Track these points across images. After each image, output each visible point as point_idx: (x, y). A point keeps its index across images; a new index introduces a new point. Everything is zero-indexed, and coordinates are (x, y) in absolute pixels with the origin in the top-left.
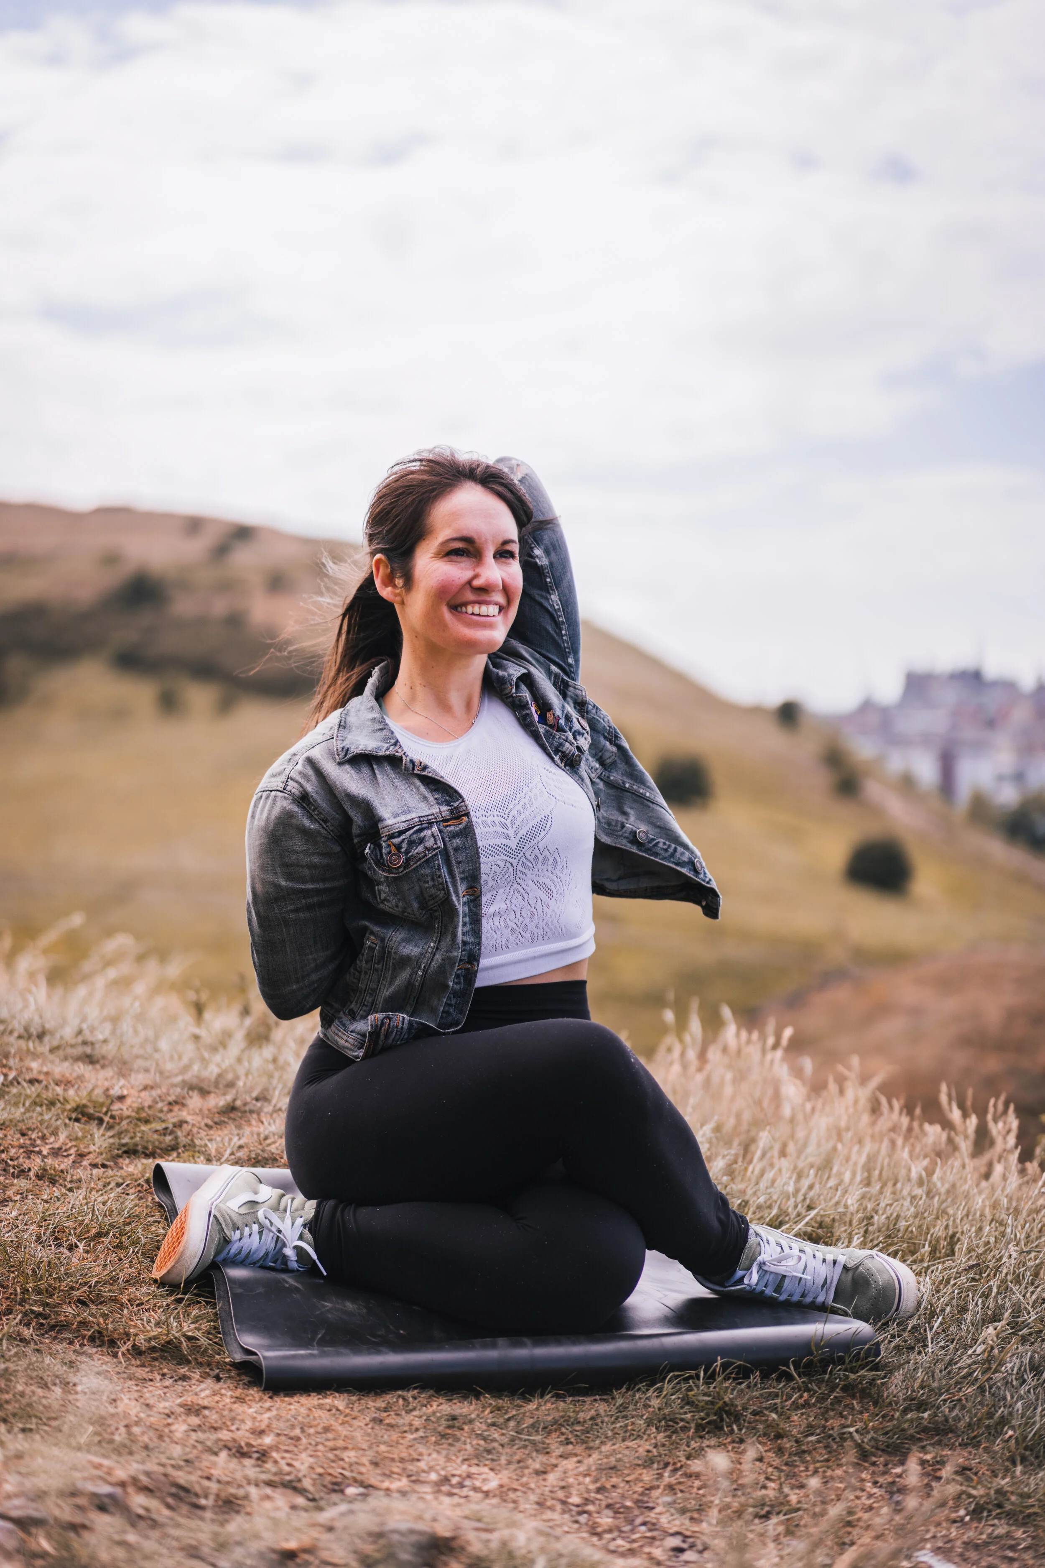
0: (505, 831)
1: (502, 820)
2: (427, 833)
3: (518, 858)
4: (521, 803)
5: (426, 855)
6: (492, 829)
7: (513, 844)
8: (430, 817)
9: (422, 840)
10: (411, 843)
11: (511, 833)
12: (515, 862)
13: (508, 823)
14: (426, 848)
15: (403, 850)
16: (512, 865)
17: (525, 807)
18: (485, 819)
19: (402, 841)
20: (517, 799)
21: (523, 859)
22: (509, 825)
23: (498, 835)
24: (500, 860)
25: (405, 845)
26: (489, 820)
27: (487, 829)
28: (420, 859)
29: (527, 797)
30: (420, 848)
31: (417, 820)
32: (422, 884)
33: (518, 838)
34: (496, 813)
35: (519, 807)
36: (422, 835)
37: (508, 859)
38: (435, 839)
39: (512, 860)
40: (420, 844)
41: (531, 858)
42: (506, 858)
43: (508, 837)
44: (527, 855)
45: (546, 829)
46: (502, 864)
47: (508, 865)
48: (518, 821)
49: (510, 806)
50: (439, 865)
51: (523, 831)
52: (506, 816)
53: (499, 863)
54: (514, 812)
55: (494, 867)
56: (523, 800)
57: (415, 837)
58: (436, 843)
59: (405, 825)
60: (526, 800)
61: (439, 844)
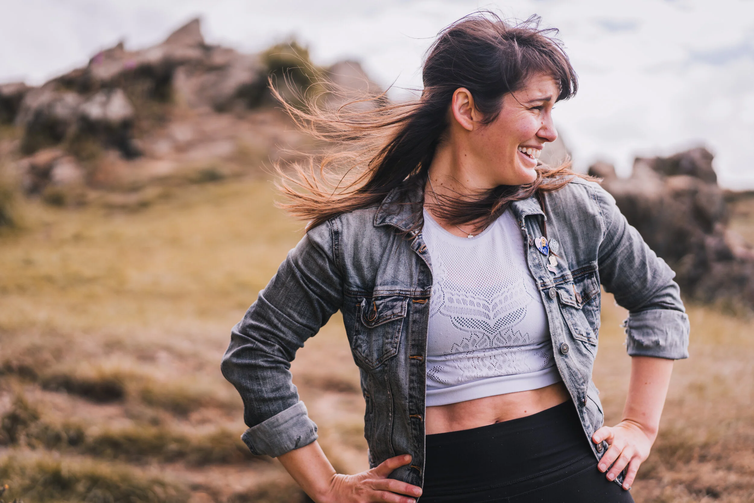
0: (487, 312)
1: (486, 304)
2: (399, 303)
3: (494, 334)
4: (504, 295)
5: (390, 318)
6: (476, 308)
7: (492, 323)
8: (407, 293)
9: (393, 307)
10: (386, 307)
11: (491, 315)
12: (491, 337)
13: (490, 307)
14: (393, 313)
15: (379, 310)
16: (489, 338)
17: (506, 298)
18: (472, 299)
19: (381, 304)
20: (501, 292)
21: (499, 336)
22: (491, 309)
23: (480, 313)
24: (479, 332)
25: (381, 307)
26: (475, 301)
27: (472, 307)
28: (386, 320)
29: (510, 292)
30: (389, 312)
31: (398, 291)
32: (384, 339)
33: (496, 319)
34: (482, 297)
35: (502, 298)
36: (395, 303)
37: (486, 333)
38: (402, 309)
39: (489, 335)
40: (390, 309)
41: (505, 337)
42: (484, 331)
43: (488, 317)
44: (503, 333)
45: (520, 318)
46: (481, 335)
47: (485, 337)
48: (498, 308)
49: (495, 296)
50: (399, 329)
51: (502, 316)
52: (490, 302)
53: (478, 334)
54: (497, 301)
55: (473, 336)
56: (506, 294)
57: (390, 304)
58: (401, 312)
59: (388, 293)
60: (508, 294)
61: (403, 314)
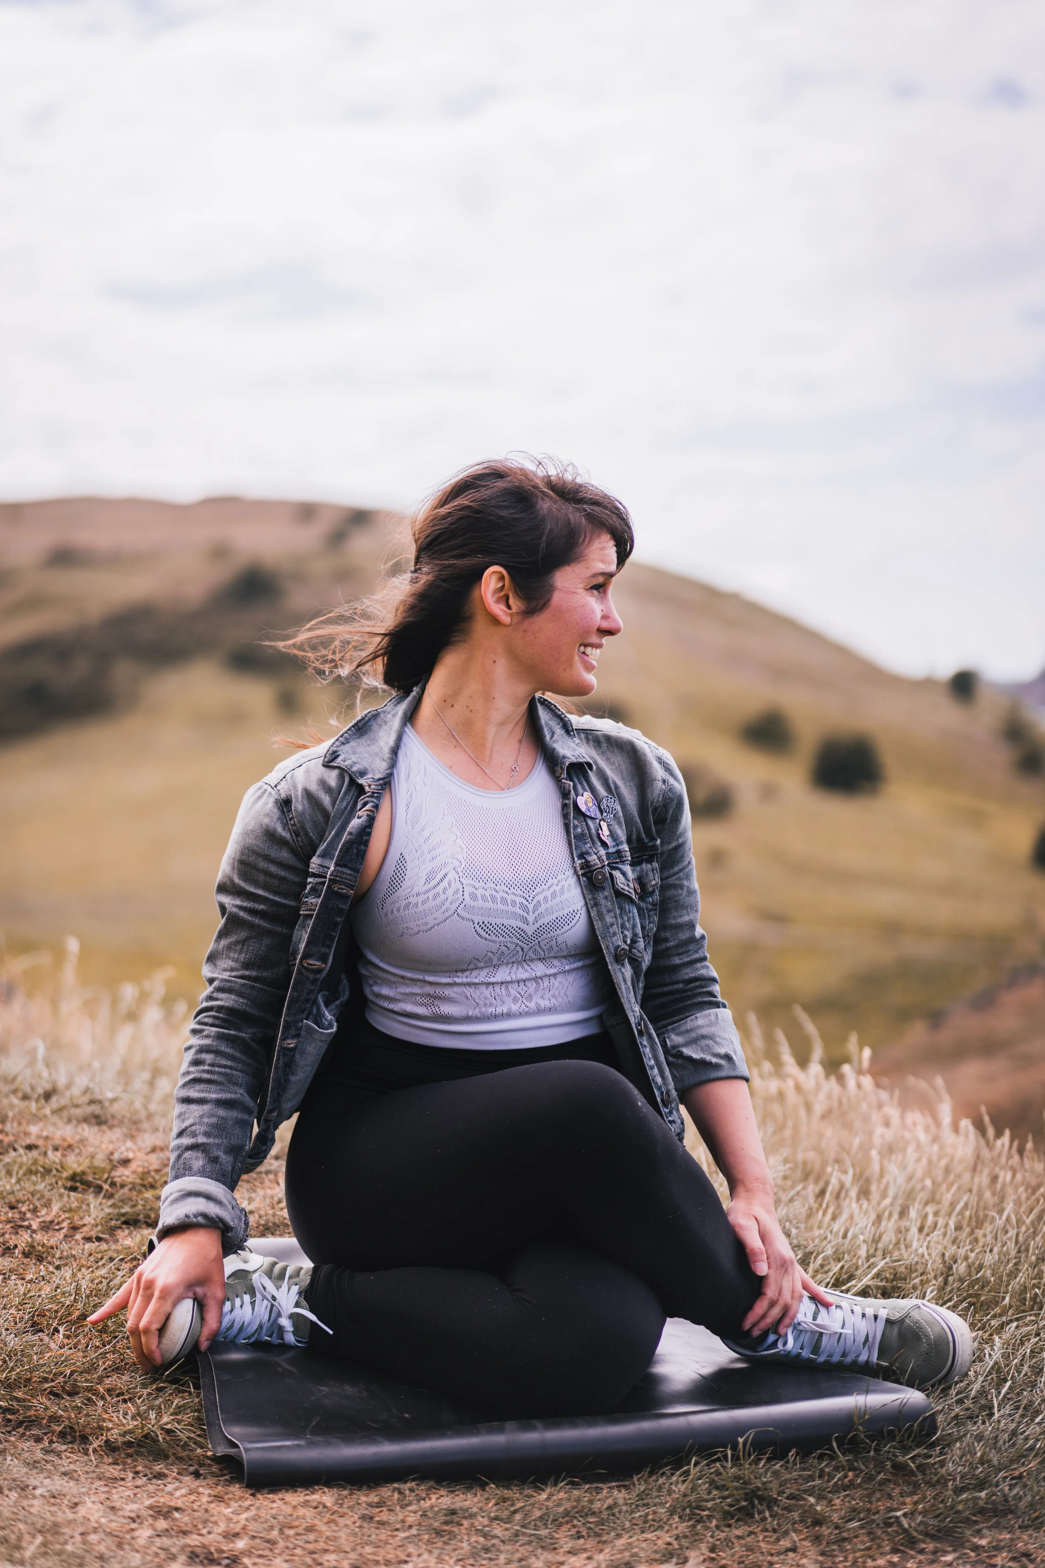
0: (525, 914)
1: (525, 902)
3: (531, 945)
4: (552, 890)
6: (510, 908)
7: (530, 930)
11: (531, 918)
12: (527, 948)
13: (531, 907)
16: (522, 949)
17: (554, 895)
18: (505, 895)
20: (548, 885)
21: (536, 946)
22: (531, 910)
23: (515, 916)
24: (511, 942)
26: (509, 898)
27: (504, 908)
33: (537, 925)
34: (519, 892)
35: (548, 894)
37: (520, 943)
39: (524, 946)
41: (545, 948)
42: (518, 942)
43: (526, 921)
44: (542, 944)
45: (571, 925)
46: (512, 946)
47: (518, 948)
49: (538, 890)
51: (545, 920)
52: (530, 899)
53: (508, 945)
54: (540, 897)
55: (502, 947)
56: (554, 888)
60: (558, 889)
